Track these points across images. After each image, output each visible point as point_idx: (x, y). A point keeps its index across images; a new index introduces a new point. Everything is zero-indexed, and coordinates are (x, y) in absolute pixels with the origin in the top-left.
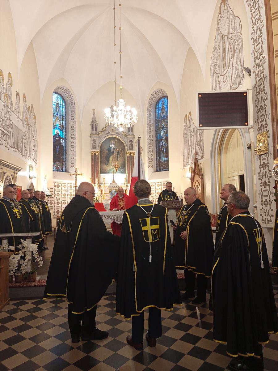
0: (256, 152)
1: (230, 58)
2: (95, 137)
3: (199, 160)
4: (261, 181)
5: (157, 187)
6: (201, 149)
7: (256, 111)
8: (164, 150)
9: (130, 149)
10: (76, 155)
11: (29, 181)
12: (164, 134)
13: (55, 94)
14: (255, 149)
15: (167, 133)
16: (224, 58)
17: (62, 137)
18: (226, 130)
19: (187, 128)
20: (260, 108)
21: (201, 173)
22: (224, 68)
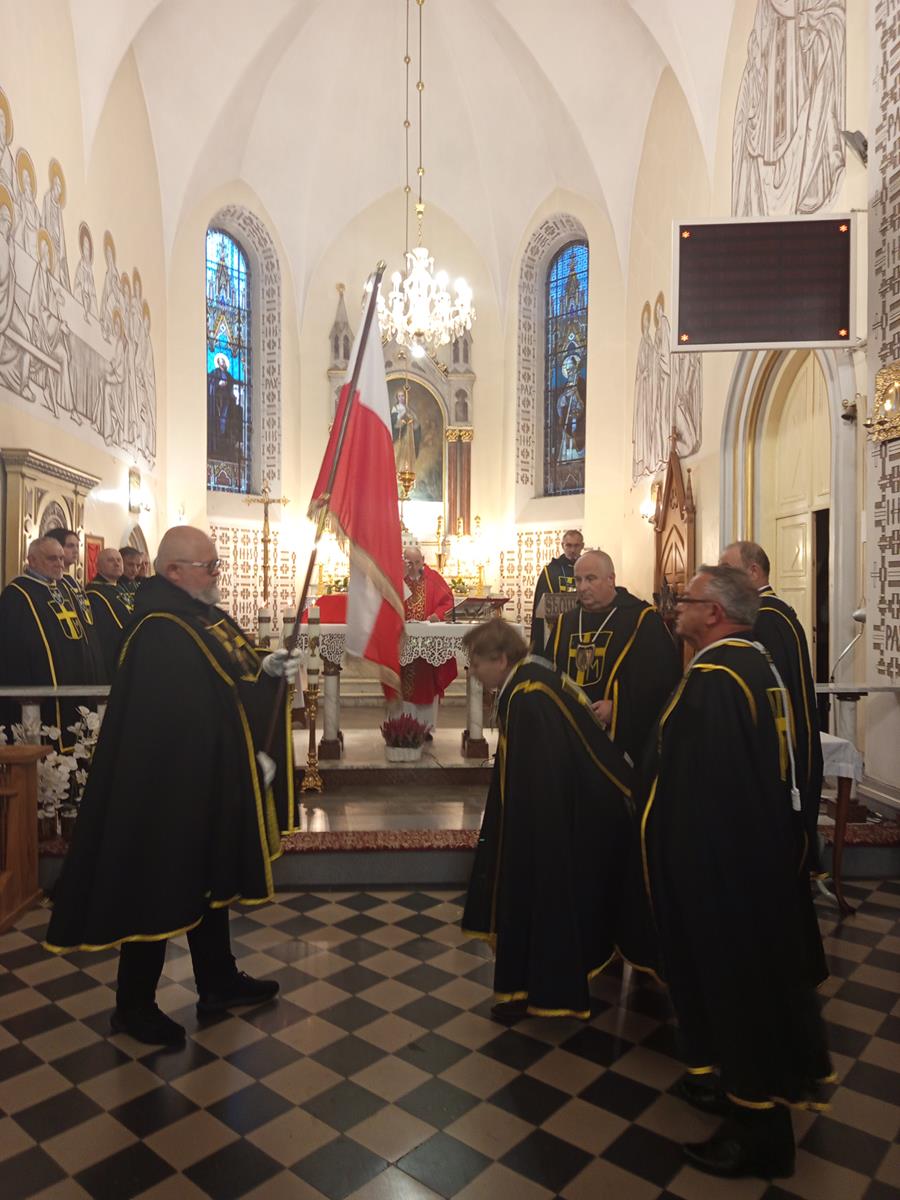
0: (870, 430)
1: (801, 103)
2: (344, 378)
3: (685, 457)
4: (883, 531)
5: (543, 547)
6: (692, 421)
7: (879, 287)
8: (570, 423)
9: (457, 420)
10: (283, 437)
11: (129, 522)
12: (570, 370)
13: (215, 235)
14: (869, 422)
15: (582, 367)
16: (780, 99)
17: (236, 377)
18: (778, 355)
19: (649, 347)
20: (892, 278)
21: (689, 502)
22: (777, 135)
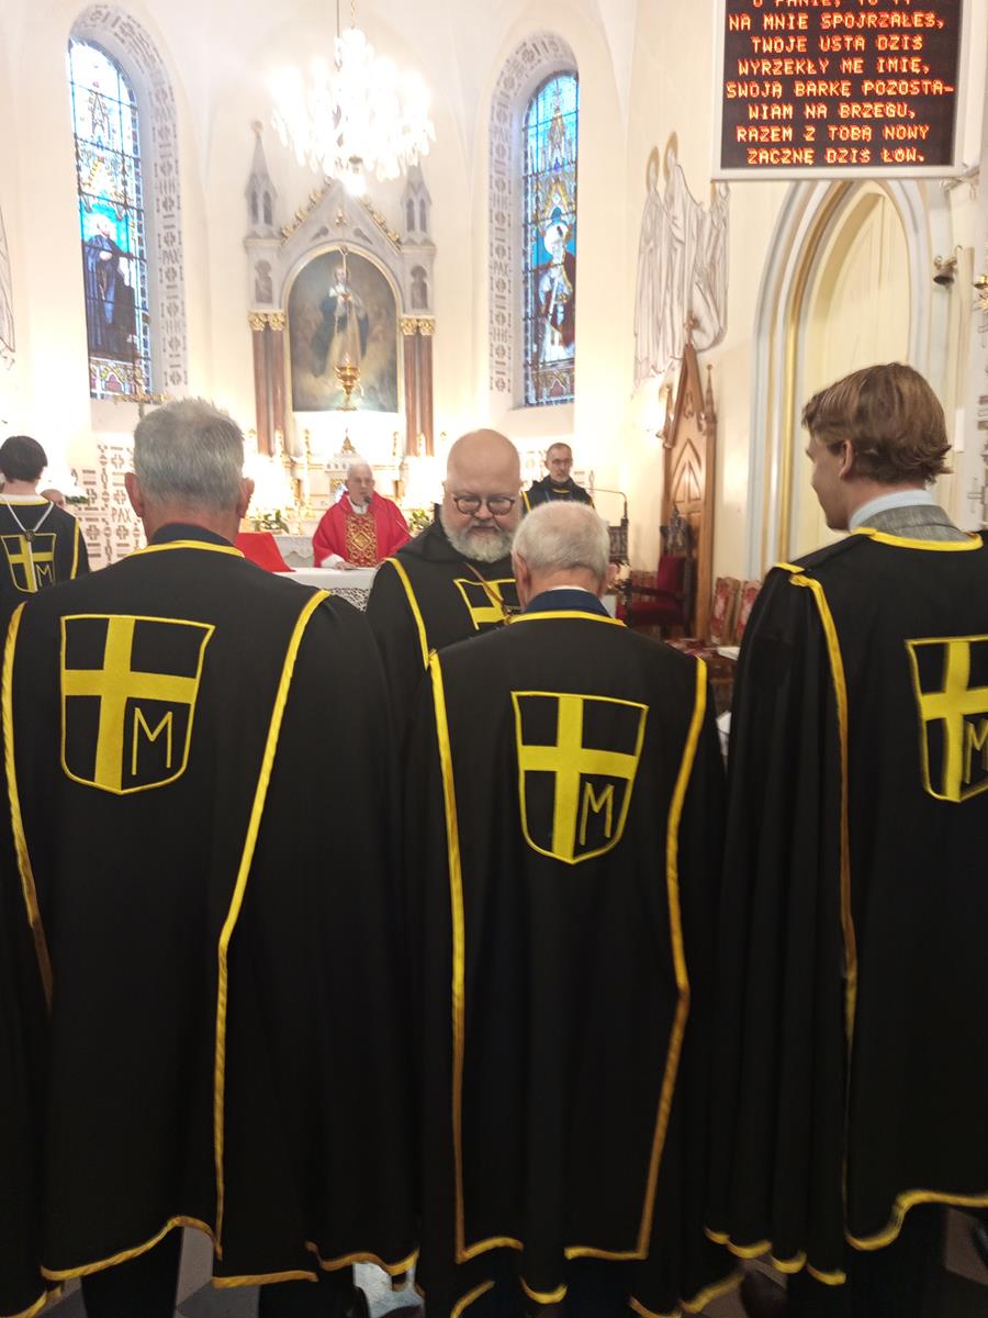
2: (267, 251)
3: (704, 350)
6: (714, 302)
8: (556, 312)
9: (413, 307)
10: (188, 328)
12: (557, 242)
13: (82, 47)
15: (571, 236)
17: (123, 248)
19: (657, 209)
21: (708, 409)
